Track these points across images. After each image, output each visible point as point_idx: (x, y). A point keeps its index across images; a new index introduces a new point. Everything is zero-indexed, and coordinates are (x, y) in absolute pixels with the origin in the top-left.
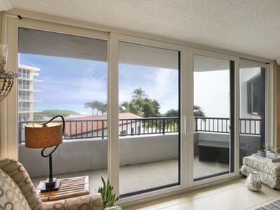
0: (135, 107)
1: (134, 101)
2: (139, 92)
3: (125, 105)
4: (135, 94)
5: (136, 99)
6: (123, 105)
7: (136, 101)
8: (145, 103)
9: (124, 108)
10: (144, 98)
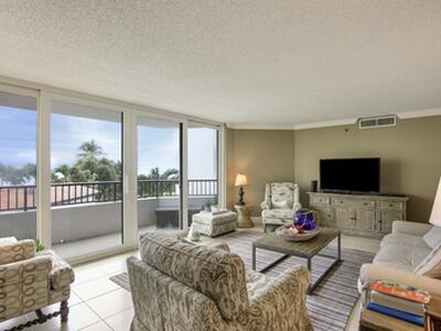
0: (82, 173)
1: (80, 162)
2: (90, 148)
3: (63, 170)
4: (82, 152)
5: (85, 160)
6: (58, 171)
7: (83, 164)
8: (102, 165)
9: (60, 176)
10: (99, 157)
